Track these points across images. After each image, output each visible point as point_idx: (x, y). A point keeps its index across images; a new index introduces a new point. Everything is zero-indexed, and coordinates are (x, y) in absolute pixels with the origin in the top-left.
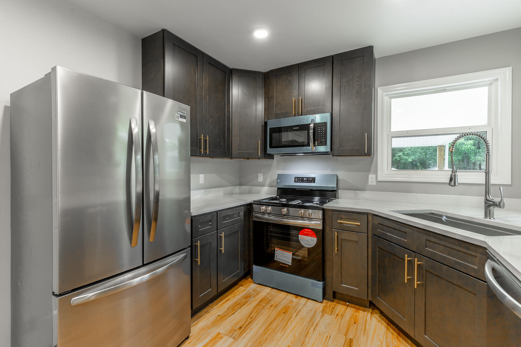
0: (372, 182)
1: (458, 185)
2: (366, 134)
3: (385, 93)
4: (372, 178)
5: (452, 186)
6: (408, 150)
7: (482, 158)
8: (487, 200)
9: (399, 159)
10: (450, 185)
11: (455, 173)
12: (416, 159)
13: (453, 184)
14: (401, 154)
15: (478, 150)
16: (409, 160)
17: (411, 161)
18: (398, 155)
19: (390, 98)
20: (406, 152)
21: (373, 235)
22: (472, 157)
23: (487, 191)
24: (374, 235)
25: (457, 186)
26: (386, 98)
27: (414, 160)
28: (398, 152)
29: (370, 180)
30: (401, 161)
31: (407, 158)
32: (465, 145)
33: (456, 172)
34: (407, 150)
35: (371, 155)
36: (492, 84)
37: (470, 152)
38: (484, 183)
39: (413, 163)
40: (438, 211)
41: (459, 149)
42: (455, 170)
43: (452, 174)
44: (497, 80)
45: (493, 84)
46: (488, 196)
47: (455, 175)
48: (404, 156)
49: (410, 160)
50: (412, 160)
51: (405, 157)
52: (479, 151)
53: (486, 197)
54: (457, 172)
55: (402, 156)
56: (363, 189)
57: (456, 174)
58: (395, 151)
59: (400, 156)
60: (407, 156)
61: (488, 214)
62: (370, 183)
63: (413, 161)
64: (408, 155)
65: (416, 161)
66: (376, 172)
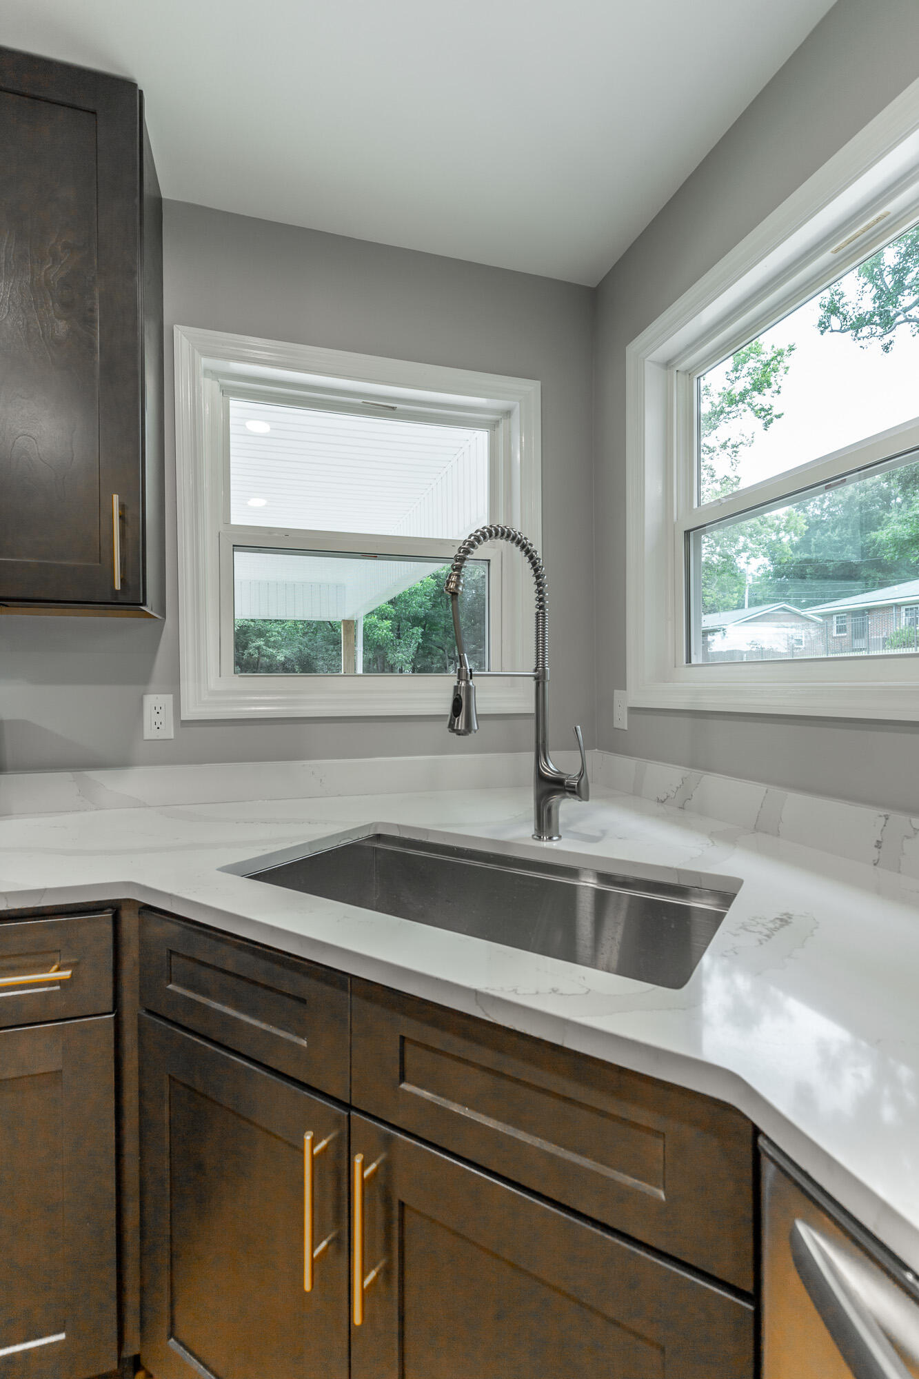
0: (158, 725)
1: (478, 728)
2: (116, 498)
3: (205, 362)
4: (158, 710)
5: (459, 733)
6: (276, 633)
7: (404, 657)
8: (541, 778)
9: (256, 656)
10: (453, 730)
11: (467, 682)
12: (293, 657)
13: (461, 725)
14: (260, 642)
15: (398, 641)
16: (278, 657)
17: (283, 659)
18: (254, 644)
19: (227, 392)
20: (272, 639)
21: (143, 1013)
22: (390, 655)
23: (541, 741)
24: (149, 1012)
25: (475, 731)
26: (209, 387)
27: (289, 659)
28: (254, 638)
29: (149, 716)
30: (261, 661)
31: (274, 652)
32: (379, 630)
33: (471, 678)
34: (274, 633)
35: (144, 604)
36: (498, 426)
37: (387, 644)
38: (532, 710)
39: (286, 665)
40: (398, 826)
41: (369, 636)
42: (468, 668)
43: (458, 682)
44: (508, 413)
45: (501, 425)
46: (543, 763)
47: (468, 689)
48: (268, 649)
49: (281, 658)
50: (285, 657)
51: (271, 650)
52: (400, 643)
53: (539, 766)
54: (473, 678)
55: (264, 647)
56: (120, 762)
57: (471, 684)
58: (247, 635)
59: (258, 648)
60: (274, 647)
61: (545, 823)
62: (149, 732)
63: (287, 659)
64: (275, 645)
65: (292, 661)
66: (174, 684)
